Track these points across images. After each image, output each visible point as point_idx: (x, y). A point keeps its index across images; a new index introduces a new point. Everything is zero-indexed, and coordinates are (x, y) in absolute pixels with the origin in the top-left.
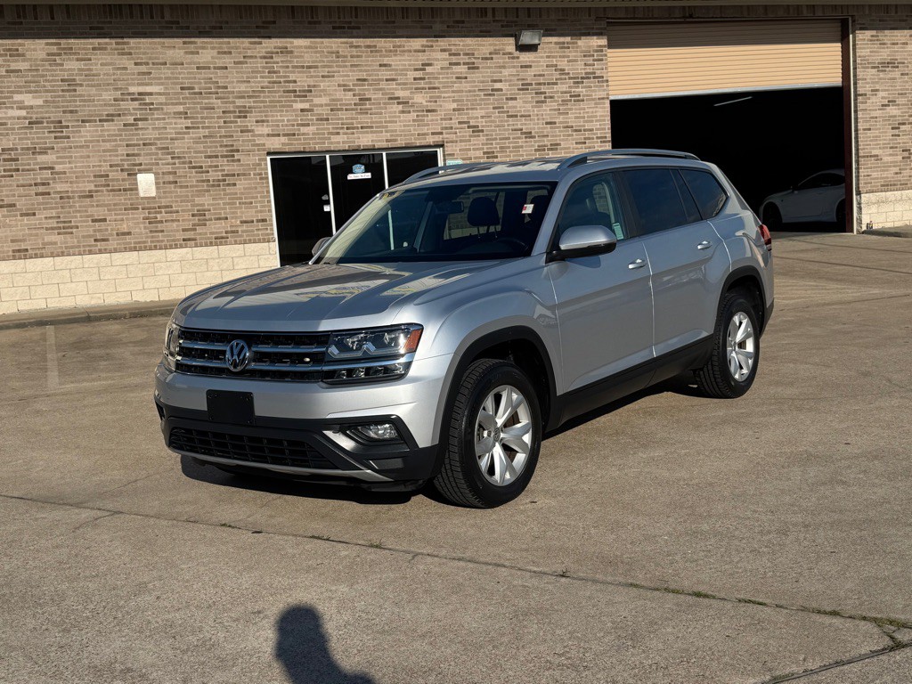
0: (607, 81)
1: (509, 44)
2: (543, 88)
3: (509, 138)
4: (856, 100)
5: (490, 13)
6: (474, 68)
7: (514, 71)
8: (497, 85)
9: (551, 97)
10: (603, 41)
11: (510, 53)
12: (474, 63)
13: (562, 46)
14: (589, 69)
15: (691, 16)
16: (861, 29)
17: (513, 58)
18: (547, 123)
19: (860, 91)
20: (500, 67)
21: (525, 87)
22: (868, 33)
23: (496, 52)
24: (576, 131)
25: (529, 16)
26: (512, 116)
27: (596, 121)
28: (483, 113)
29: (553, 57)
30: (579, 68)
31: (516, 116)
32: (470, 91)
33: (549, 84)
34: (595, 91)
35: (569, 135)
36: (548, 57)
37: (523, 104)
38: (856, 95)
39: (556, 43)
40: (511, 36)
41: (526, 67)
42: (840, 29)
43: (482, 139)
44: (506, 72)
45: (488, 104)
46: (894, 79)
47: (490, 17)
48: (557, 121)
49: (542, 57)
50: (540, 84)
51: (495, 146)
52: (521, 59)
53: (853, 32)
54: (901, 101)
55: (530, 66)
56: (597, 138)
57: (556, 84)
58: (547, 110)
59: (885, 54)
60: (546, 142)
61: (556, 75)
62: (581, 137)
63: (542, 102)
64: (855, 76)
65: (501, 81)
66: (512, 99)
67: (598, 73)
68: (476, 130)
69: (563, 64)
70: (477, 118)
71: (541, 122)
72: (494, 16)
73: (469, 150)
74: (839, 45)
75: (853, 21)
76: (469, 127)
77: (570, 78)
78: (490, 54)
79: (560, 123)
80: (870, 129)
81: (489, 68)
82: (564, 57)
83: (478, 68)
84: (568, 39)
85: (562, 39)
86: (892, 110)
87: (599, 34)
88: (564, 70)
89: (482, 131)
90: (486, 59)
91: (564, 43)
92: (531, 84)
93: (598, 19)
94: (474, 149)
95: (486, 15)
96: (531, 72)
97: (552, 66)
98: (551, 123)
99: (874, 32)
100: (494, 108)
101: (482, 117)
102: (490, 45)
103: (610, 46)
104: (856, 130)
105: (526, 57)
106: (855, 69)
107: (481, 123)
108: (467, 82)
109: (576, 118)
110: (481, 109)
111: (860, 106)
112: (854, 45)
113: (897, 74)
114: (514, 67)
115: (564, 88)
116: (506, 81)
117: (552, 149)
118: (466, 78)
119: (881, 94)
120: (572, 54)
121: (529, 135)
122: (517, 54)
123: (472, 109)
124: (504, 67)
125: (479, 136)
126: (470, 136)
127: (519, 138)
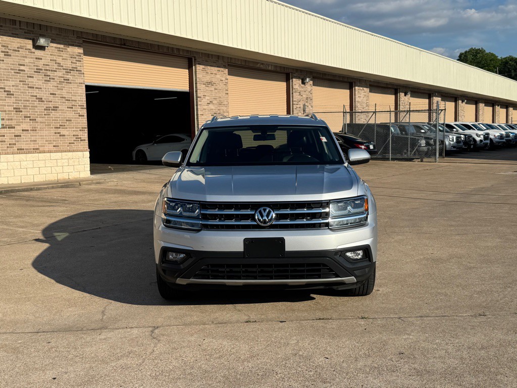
0: (84, 74)
1: (29, 44)
2: (49, 73)
3: (29, 101)
4: (197, 99)
5: (18, 24)
6: (8, 55)
7: (32, 60)
8: (22, 68)
9: (53, 79)
10: (81, 51)
11: (30, 50)
12: (8, 52)
13: (59, 50)
14: (74, 65)
15: (124, 45)
16: (199, 64)
17: (31, 52)
18: (51, 94)
19: (199, 95)
20: (23, 57)
21: (38, 71)
22: (202, 67)
23: (21, 48)
24: (67, 100)
25: (40, 29)
26: (31, 87)
27: (78, 96)
28: (13, 83)
29: (54, 55)
30: (68, 64)
31: (33, 88)
32: (5, 69)
33: (52, 71)
34: (77, 78)
35: (63, 103)
36: (51, 55)
37: (37, 80)
38: (197, 97)
39: (56, 48)
40: (30, 39)
41: (39, 59)
42: (187, 62)
43: (13, 99)
44: (27, 60)
45: (16, 78)
46: (212, 91)
47: (17, 26)
48: (57, 93)
49: (48, 55)
50: (47, 70)
51: (21, 105)
52: (36, 54)
53: (195, 65)
54: (215, 102)
55: (41, 59)
56: (79, 106)
57: (56, 71)
58: (51, 86)
59: (207, 78)
60: (51, 105)
61: (56, 66)
62: (70, 105)
63: (48, 81)
64: (196, 87)
65: (24, 65)
66: (30, 77)
67: (79, 68)
68: (9, 94)
69: (59, 60)
70: (10, 86)
71: (47, 93)
72: (20, 26)
73: (5, 105)
74: (187, 71)
75: (195, 60)
76: (5, 91)
77: (63, 69)
78: (18, 48)
79: (58, 94)
80: (203, 115)
81: (17, 56)
82: (60, 56)
83: (10, 55)
84: (62, 46)
85: (59, 46)
86: (211, 106)
87: (79, 46)
88: (60, 64)
89: (13, 95)
90: (16, 51)
91: (60, 48)
92: (42, 70)
93: (78, 37)
94: (8, 106)
95: (15, 25)
96: (41, 63)
97: (54, 60)
98: (53, 94)
99: (203, 67)
100: (20, 81)
101: (13, 86)
102: (18, 43)
103: (85, 54)
104: (197, 115)
105: (39, 53)
106: (196, 84)
107: (12, 90)
108: (4, 63)
109: (67, 92)
110: (12, 81)
111: (199, 103)
112: (196, 72)
113: (213, 89)
114: (32, 58)
115: (60, 74)
116: (27, 66)
117: (54, 110)
118: (3, 61)
119: (207, 98)
120: (65, 55)
121: (41, 100)
122: (34, 50)
123: (7, 80)
124: (26, 57)
125: (11, 97)
126: (5, 97)
127: (35, 101)
